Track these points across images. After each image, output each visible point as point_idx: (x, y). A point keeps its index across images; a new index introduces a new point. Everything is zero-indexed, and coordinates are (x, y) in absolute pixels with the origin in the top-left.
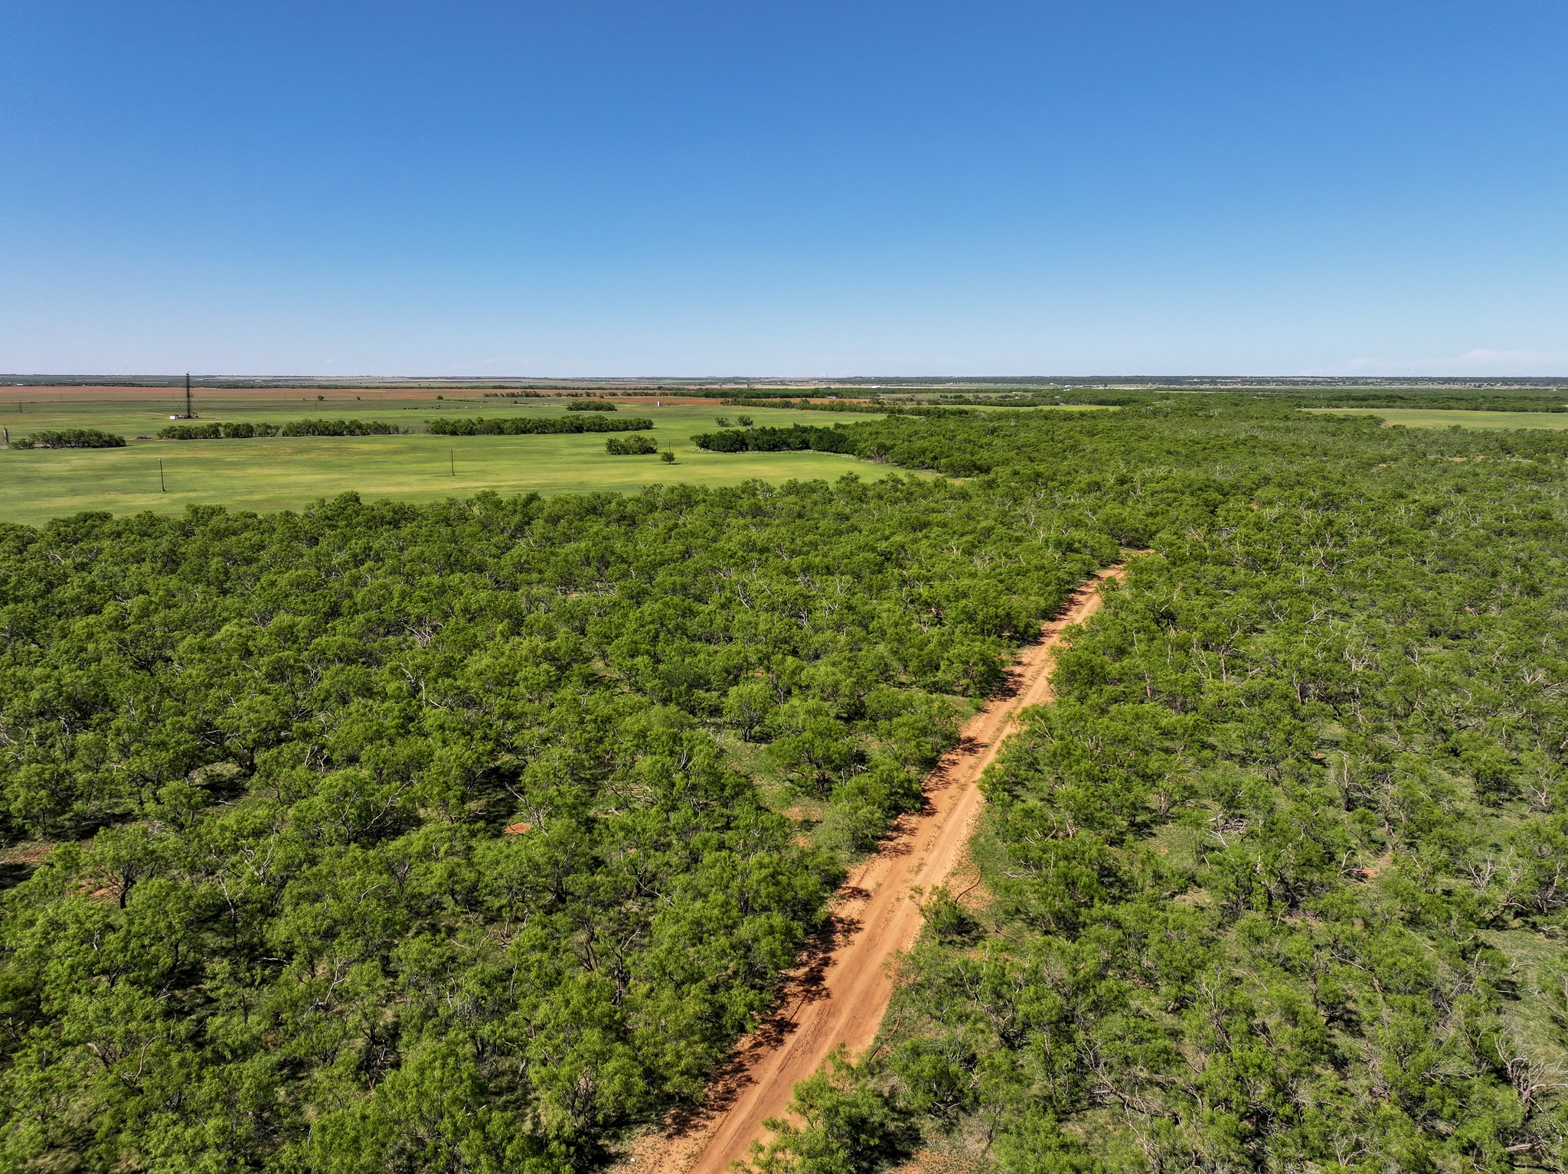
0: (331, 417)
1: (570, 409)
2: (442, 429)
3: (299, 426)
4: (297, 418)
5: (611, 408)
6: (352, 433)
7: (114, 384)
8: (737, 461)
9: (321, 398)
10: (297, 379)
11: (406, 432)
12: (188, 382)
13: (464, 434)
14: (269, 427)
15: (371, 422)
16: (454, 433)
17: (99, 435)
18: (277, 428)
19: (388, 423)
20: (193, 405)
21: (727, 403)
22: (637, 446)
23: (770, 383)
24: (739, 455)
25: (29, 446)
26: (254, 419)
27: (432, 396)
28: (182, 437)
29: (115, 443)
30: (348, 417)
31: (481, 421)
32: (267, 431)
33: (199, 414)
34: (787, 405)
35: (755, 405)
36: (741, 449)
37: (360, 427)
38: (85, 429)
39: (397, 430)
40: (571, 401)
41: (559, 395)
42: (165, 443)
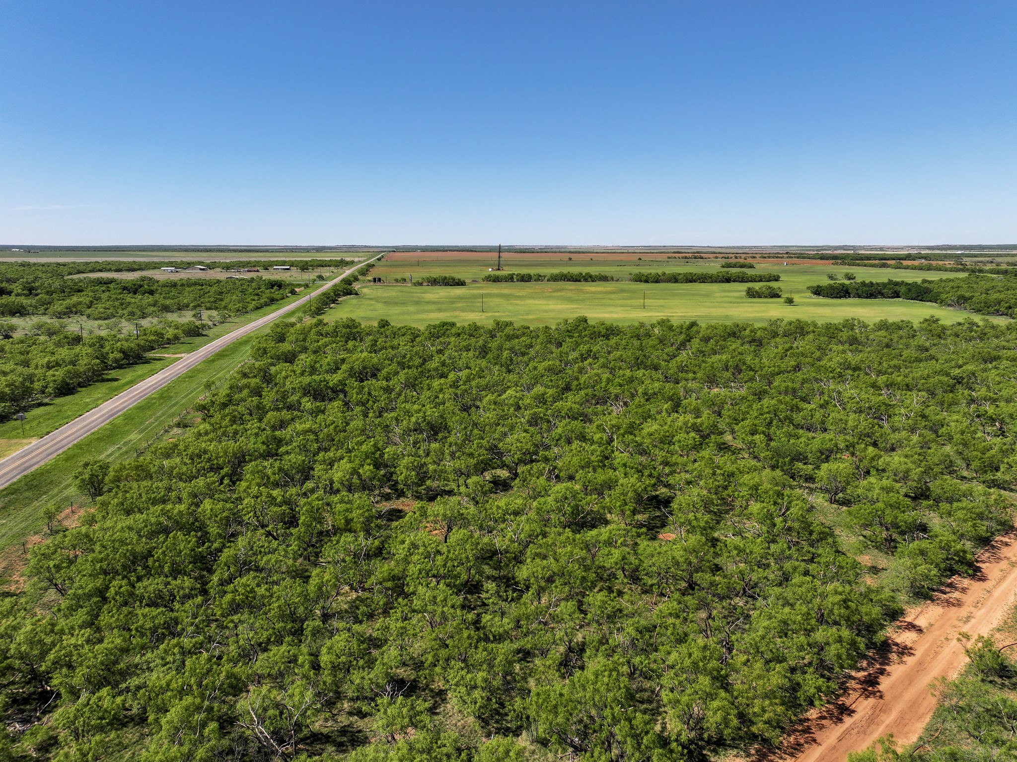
0: (575, 270)
1: (723, 267)
2: (641, 279)
3: (557, 276)
4: (556, 271)
5: (751, 267)
6: (586, 280)
7: (463, 251)
8: (841, 305)
9: (570, 259)
10: (558, 247)
11: (618, 280)
12: (500, 249)
13: (653, 282)
14: (540, 276)
15: (597, 274)
16: (646, 281)
17: (453, 279)
18: (545, 277)
19: (608, 274)
20: (501, 263)
21: (837, 264)
22: (767, 292)
23: (871, 249)
24: (843, 301)
25: (421, 284)
26: (532, 271)
27: (635, 258)
28: (494, 281)
29: (461, 283)
30: (585, 270)
31: (664, 274)
32: (539, 278)
33: (504, 268)
34: (884, 266)
35: (858, 265)
36: (845, 297)
37: (591, 277)
38: (447, 275)
39: (612, 279)
40: (724, 261)
41: (717, 258)
42: (484, 284)
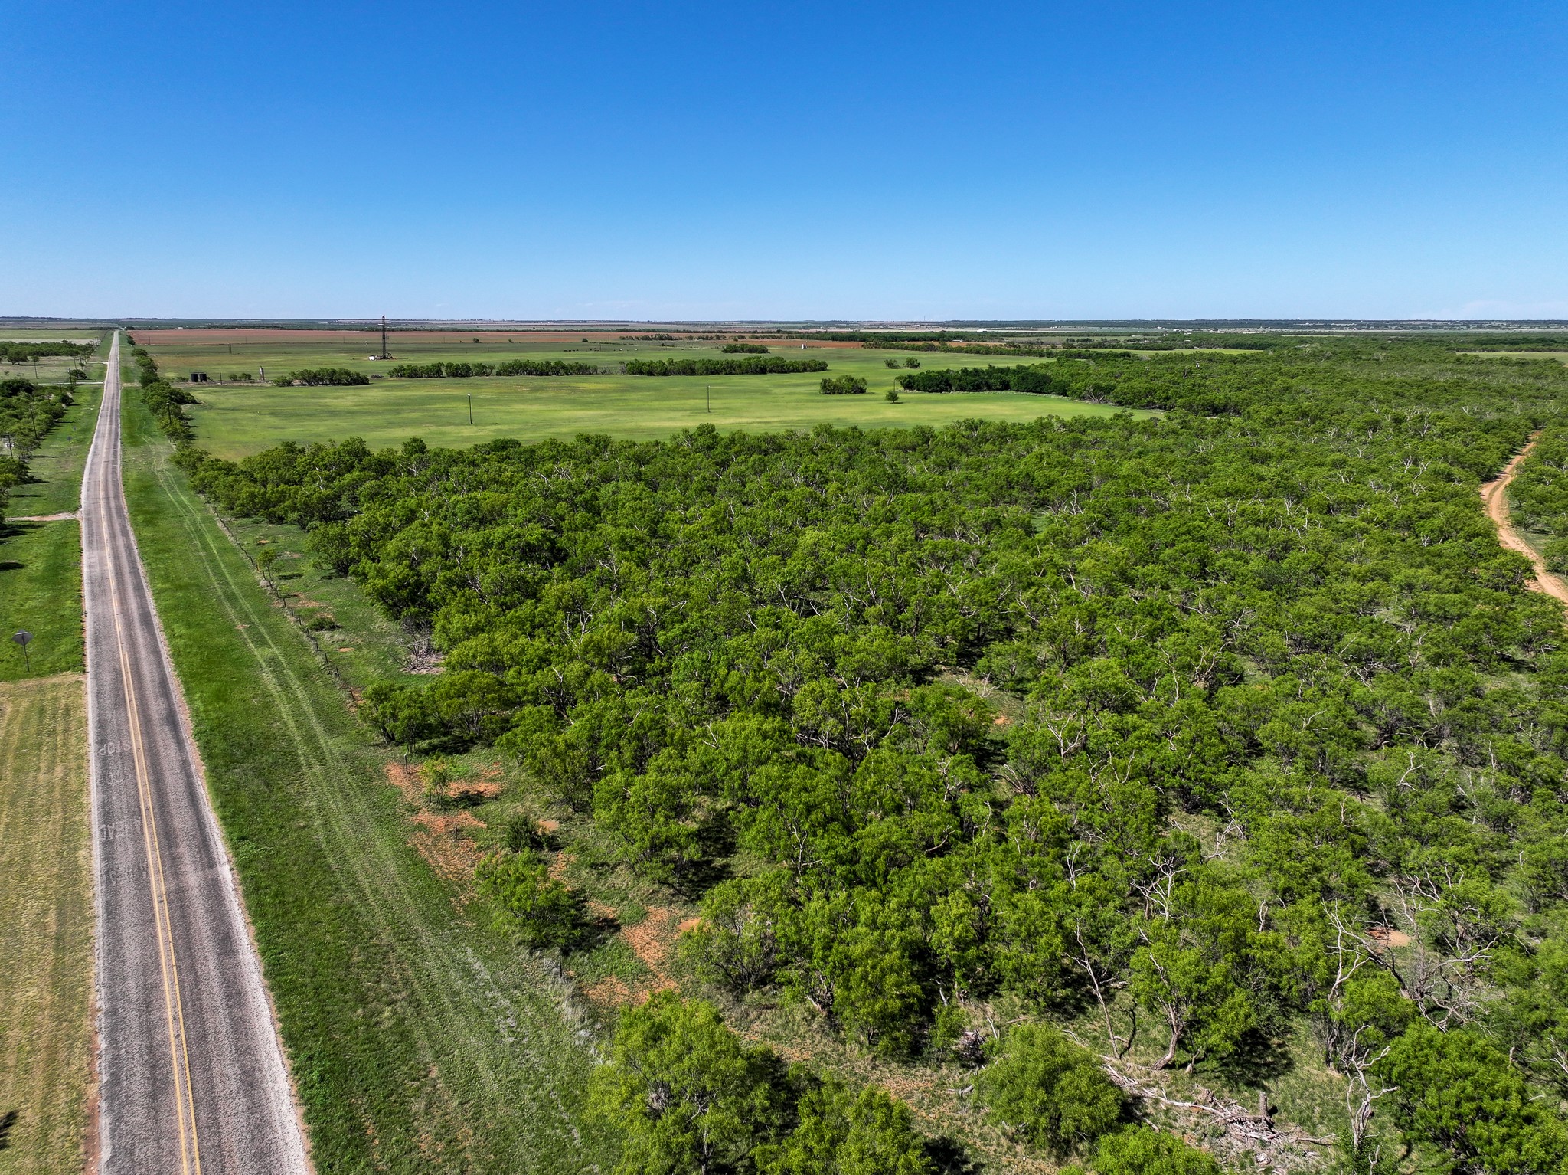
1: (725, 351)
2: (639, 370)
3: (511, 366)
5: (765, 351)
6: (557, 373)
9: (476, 341)
11: (604, 372)
13: (660, 374)
14: (484, 367)
15: (572, 362)
16: (650, 374)
17: (347, 373)
18: (492, 368)
19: (590, 363)
20: (388, 347)
21: (868, 346)
22: (850, 385)
24: (944, 396)
25: (289, 384)
27: (577, 339)
28: (410, 376)
29: (359, 381)
32: (483, 370)
33: (395, 355)
35: (897, 348)
36: (946, 390)
37: (564, 367)
